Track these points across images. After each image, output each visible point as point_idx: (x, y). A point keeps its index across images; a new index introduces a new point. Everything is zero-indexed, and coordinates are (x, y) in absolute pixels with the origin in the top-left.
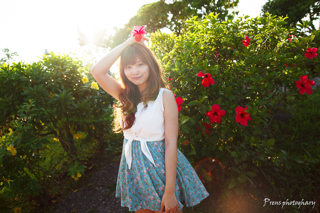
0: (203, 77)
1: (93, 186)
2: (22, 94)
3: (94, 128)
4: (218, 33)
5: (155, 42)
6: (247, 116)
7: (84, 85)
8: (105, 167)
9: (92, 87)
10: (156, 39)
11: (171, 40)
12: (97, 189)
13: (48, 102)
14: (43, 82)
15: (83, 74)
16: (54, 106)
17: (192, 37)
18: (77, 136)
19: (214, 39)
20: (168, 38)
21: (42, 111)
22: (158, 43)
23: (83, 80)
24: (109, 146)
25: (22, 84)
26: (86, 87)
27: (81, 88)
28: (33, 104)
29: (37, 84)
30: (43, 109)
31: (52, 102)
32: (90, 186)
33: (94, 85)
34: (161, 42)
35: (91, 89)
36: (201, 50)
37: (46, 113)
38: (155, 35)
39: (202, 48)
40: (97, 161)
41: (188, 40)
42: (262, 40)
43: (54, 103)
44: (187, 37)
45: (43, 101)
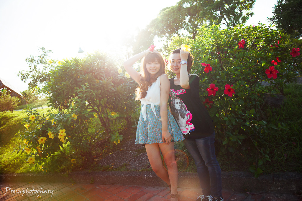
0: (205, 66)
1: (124, 150)
2: (78, 80)
3: (125, 108)
4: (218, 38)
5: (175, 44)
6: (232, 90)
7: (119, 74)
8: (132, 139)
9: (125, 76)
10: (176, 41)
11: (186, 42)
12: (127, 152)
13: (95, 86)
14: (91, 72)
15: (118, 67)
16: (99, 89)
17: (202, 40)
18: (113, 113)
19: (215, 42)
20: (184, 41)
21: (92, 92)
22: (177, 44)
23: (118, 71)
24: (135, 124)
25: (78, 72)
26: (121, 76)
27: (117, 77)
28: (88, 86)
29: (87, 73)
30: (92, 91)
31: (98, 86)
32: (122, 150)
33: (127, 74)
34: (179, 44)
35: (124, 78)
36: (206, 49)
37: (94, 94)
38: (175, 39)
39: (207, 48)
40: (126, 135)
41: (198, 42)
42: (250, 43)
43: (99, 86)
44: (198, 40)
45: (91, 85)
